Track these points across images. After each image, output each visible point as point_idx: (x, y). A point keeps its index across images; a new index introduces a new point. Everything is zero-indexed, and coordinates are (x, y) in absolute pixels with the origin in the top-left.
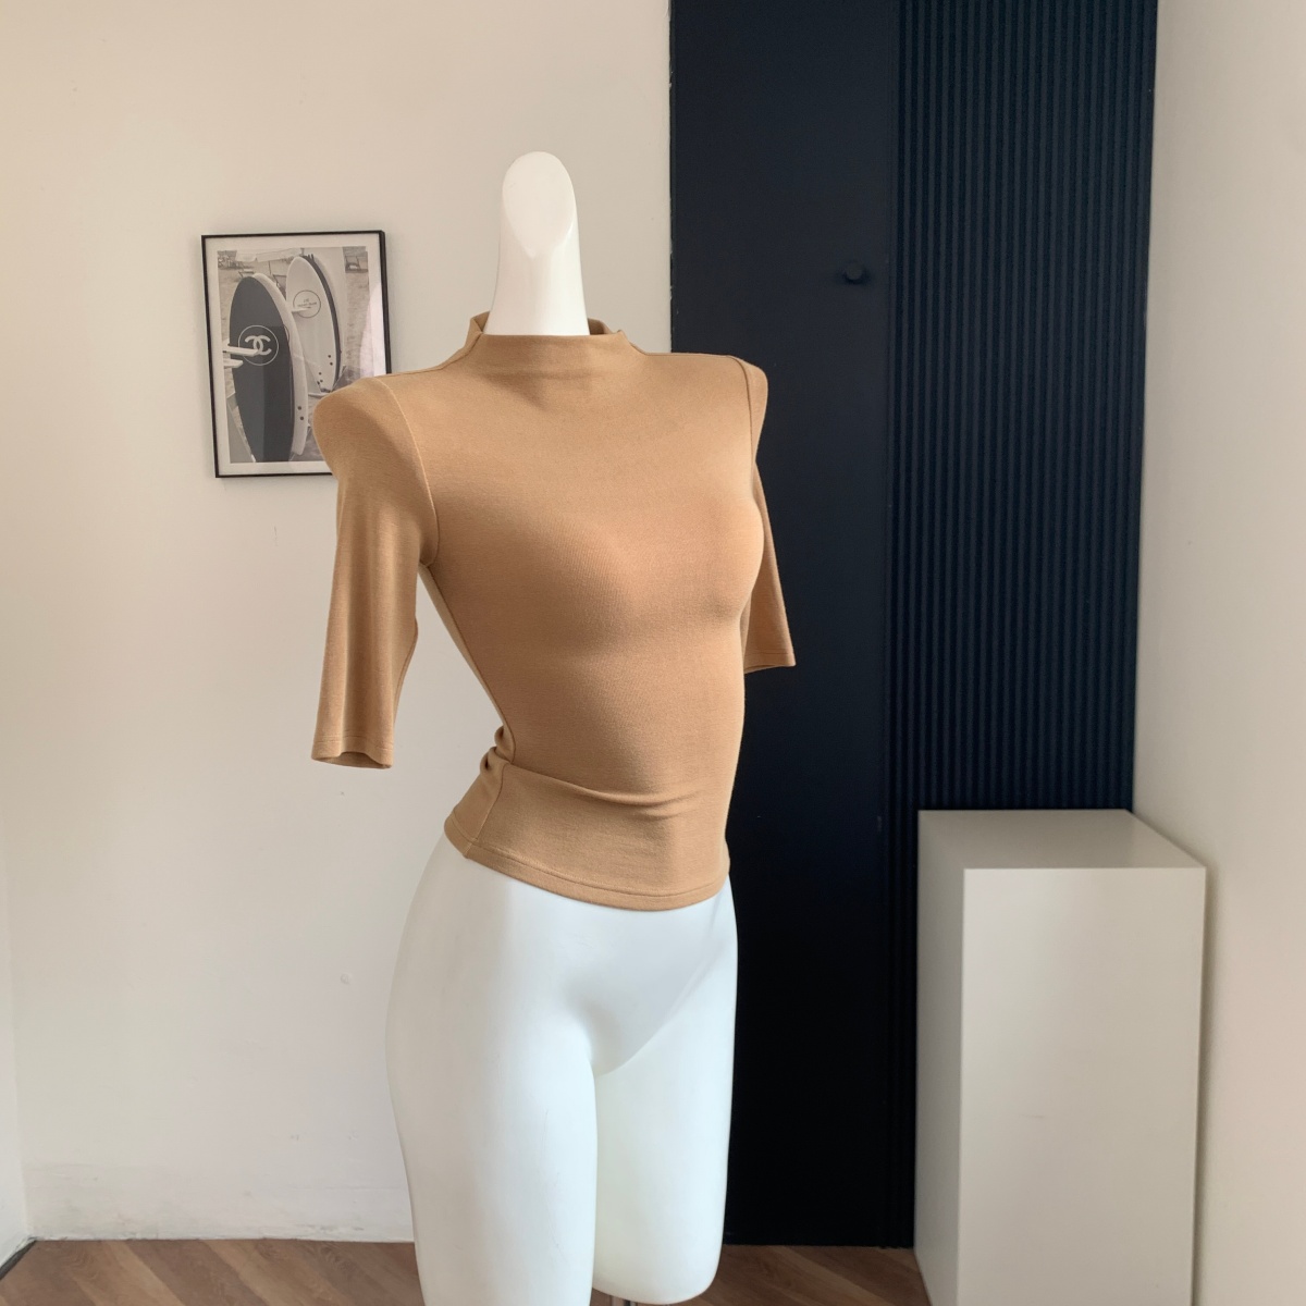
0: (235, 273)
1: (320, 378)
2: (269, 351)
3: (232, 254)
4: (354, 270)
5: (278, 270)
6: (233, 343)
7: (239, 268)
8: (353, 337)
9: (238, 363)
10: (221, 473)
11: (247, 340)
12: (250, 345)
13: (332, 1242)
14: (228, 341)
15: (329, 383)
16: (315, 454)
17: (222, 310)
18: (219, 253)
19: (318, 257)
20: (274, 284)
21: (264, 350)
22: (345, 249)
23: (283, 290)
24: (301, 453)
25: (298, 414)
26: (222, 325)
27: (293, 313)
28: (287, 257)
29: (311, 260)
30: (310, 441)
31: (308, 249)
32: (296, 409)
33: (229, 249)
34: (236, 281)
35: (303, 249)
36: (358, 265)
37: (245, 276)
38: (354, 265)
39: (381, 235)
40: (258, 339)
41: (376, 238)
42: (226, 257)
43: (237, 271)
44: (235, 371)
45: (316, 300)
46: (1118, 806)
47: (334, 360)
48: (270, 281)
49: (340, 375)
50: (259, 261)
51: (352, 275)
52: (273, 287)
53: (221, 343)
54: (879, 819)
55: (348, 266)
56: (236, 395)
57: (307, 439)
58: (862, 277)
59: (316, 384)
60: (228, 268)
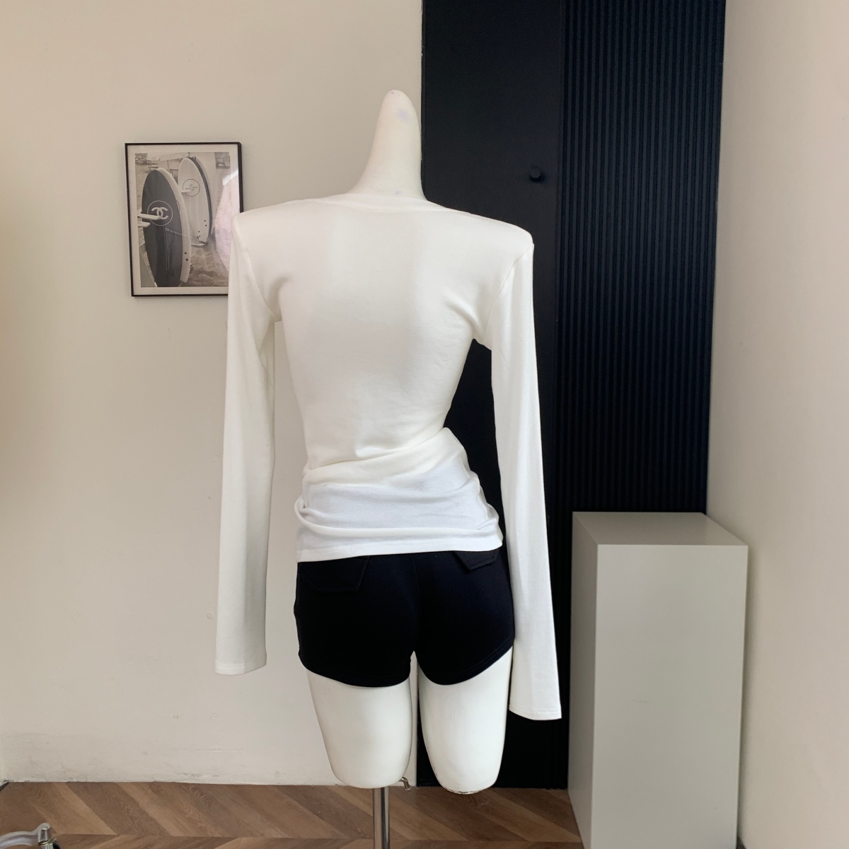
0: (146, 168)
1: (199, 234)
2: (167, 217)
3: (145, 155)
4: (221, 167)
5: (173, 166)
6: (142, 213)
7: (149, 164)
9: (147, 224)
10: (135, 294)
11: (153, 210)
12: (155, 213)
13: (199, 784)
14: (141, 210)
15: (204, 238)
16: (195, 283)
17: (137, 191)
18: (136, 154)
19: (199, 158)
20: (171, 175)
21: (164, 216)
22: (216, 154)
23: (176, 179)
24: (185, 281)
25: (185, 257)
26: (138, 200)
28: (180, 158)
29: (194, 160)
30: (192, 275)
31: (192, 153)
32: (184, 254)
33: (143, 152)
34: (147, 172)
35: (189, 153)
36: (224, 164)
37: (152, 169)
38: (221, 164)
39: (239, 145)
40: (159, 209)
41: (235, 147)
42: (140, 157)
43: (147, 166)
44: (145, 229)
45: (197, 185)
46: (697, 510)
47: (208, 223)
48: (168, 172)
49: (211, 233)
50: (161, 160)
51: (220, 170)
52: (170, 177)
53: (136, 211)
55: (217, 164)
56: (146, 244)
57: (190, 273)
58: (540, 177)
59: (196, 238)
60: (141, 164)
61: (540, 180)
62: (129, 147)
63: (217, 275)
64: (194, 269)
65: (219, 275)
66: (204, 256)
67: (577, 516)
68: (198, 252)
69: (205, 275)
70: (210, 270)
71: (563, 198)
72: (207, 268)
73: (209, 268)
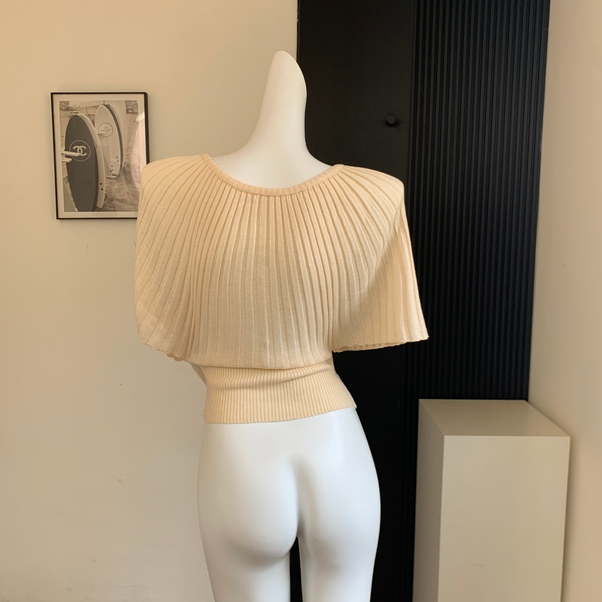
0: (68, 113)
1: (112, 168)
2: (86, 154)
3: (67, 103)
4: (131, 113)
5: (91, 112)
6: (65, 150)
7: (71, 110)
8: (129, 148)
9: (69, 160)
10: (60, 217)
11: (74, 148)
12: (75, 151)
14: (64, 148)
15: (116, 171)
16: (109, 208)
17: (61, 132)
18: (60, 102)
19: (112, 105)
20: (89, 119)
21: (83, 153)
22: (126, 102)
23: (93, 122)
24: (101, 207)
25: (100, 187)
26: (61, 140)
27: (98, 134)
28: (96, 105)
29: (108, 107)
30: (106, 201)
31: (107, 101)
32: (99, 185)
33: (65, 100)
34: (69, 117)
35: (104, 101)
36: (133, 110)
37: (74, 114)
38: (131, 110)
39: (146, 95)
40: (79, 148)
41: (143, 95)
42: (64, 104)
43: (69, 112)
44: (68, 164)
45: (111, 128)
46: (521, 398)
47: (119, 159)
48: (86, 117)
49: (122, 167)
50: (81, 107)
51: (129, 115)
52: (88, 121)
53: (61, 149)
54: (399, 403)
55: (127, 110)
56: (68, 177)
57: (105, 200)
58: (395, 122)
59: (109, 171)
60: (65, 110)
61: (396, 124)
62: (55, 96)
63: (126, 202)
64: (108, 197)
65: (129, 202)
66: (116, 186)
67: (422, 402)
68: (111, 183)
69: (116, 202)
70: (121, 198)
71: (414, 140)
72: (118, 196)
73: (121, 196)
